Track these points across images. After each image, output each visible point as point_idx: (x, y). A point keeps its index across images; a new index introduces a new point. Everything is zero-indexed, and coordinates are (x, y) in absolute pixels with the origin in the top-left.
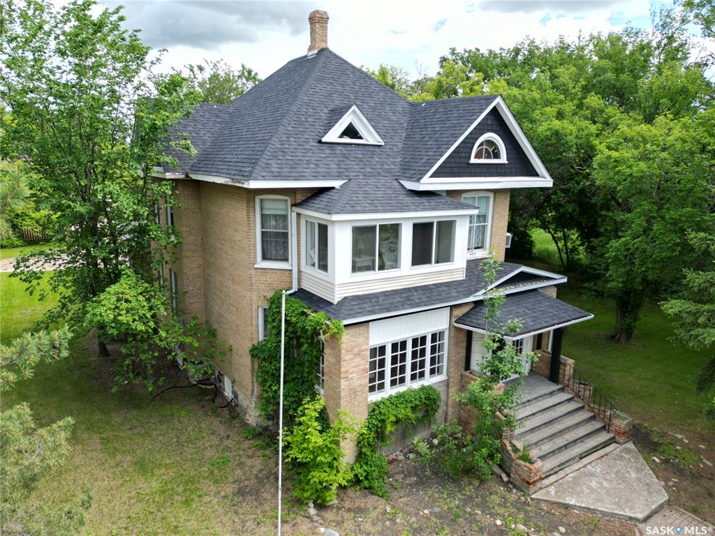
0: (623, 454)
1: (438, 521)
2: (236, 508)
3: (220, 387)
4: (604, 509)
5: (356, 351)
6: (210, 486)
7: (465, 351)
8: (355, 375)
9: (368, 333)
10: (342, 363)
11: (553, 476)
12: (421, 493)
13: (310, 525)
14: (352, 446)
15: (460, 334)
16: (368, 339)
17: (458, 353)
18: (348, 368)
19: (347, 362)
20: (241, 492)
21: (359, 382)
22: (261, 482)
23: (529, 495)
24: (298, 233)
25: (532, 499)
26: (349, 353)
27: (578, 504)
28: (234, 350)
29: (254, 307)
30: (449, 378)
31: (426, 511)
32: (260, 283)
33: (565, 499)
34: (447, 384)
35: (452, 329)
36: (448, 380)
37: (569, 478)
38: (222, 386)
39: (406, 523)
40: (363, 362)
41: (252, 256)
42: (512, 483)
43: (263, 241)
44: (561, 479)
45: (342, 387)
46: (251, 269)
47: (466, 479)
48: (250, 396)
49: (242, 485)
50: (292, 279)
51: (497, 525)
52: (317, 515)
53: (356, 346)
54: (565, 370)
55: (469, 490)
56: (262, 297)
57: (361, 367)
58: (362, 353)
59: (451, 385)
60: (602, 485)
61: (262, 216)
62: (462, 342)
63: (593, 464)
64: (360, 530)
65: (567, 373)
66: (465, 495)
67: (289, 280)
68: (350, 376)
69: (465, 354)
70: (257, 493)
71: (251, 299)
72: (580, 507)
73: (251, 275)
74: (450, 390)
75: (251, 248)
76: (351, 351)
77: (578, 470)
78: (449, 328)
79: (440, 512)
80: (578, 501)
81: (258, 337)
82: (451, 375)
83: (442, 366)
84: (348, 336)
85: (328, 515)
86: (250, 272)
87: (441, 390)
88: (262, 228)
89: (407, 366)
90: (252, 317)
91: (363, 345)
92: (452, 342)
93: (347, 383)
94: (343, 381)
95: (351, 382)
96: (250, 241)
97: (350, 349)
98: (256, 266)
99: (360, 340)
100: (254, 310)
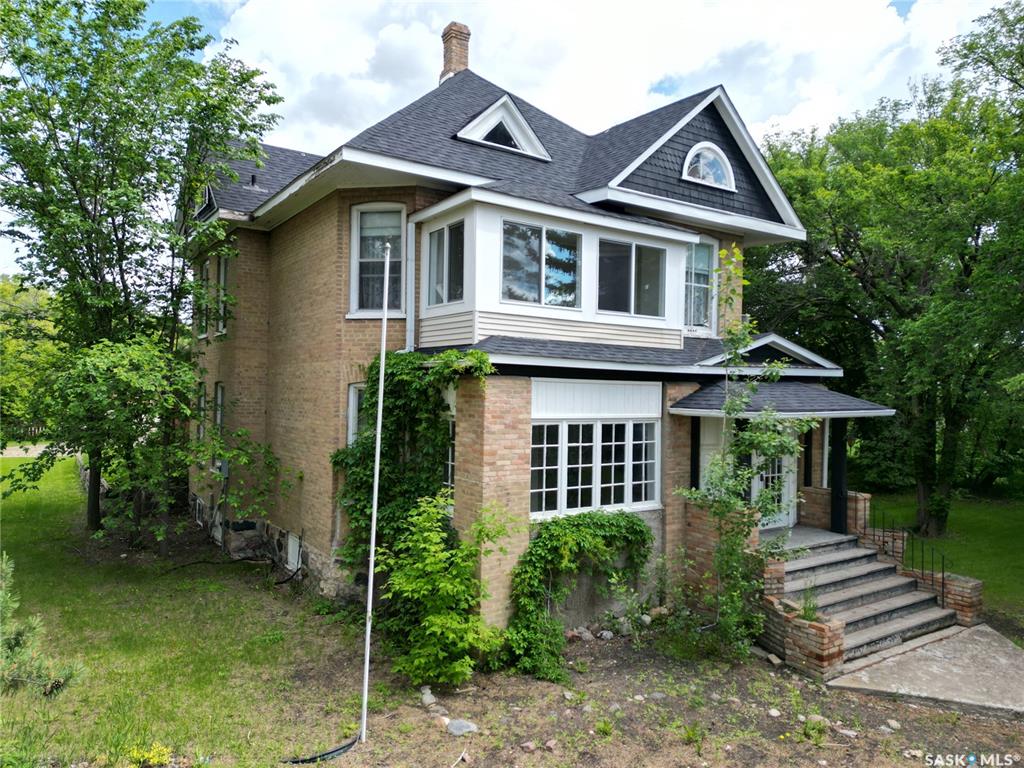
0: (975, 637)
1: (661, 709)
2: (287, 694)
3: (281, 559)
4: (963, 701)
5: (508, 419)
6: (243, 667)
7: (689, 462)
8: (508, 462)
9: (529, 392)
10: (485, 435)
11: (860, 660)
12: (627, 677)
13: (425, 716)
14: (502, 596)
15: (680, 430)
16: (529, 403)
17: (679, 464)
18: (495, 447)
19: (493, 436)
20: (300, 676)
21: (514, 477)
22: (338, 665)
23: (823, 681)
24: (418, 258)
25: (828, 687)
26: (498, 421)
27: (913, 693)
28: (306, 477)
29: (343, 385)
30: (665, 506)
31: (639, 698)
32: (354, 345)
33: (889, 686)
34: (662, 516)
35: (667, 419)
36: (663, 511)
37: (890, 662)
38: (284, 555)
39: (602, 712)
40: (521, 442)
41: (342, 301)
42: (789, 667)
43: (362, 281)
44: (875, 663)
45: (486, 480)
46: (339, 322)
47: (706, 663)
48: (328, 544)
49: (302, 667)
50: (405, 336)
51: (771, 717)
52: (437, 704)
53: (508, 412)
54: (856, 510)
55: (714, 675)
56: (357, 368)
57: (517, 451)
58: (520, 426)
59: (669, 518)
60: (951, 671)
61: (363, 239)
62: (685, 446)
63: (926, 647)
64: (516, 722)
65: (860, 514)
66: (707, 680)
67: (400, 337)
68: (499, 463)
69: (689, 468)
70: (329, 678)
71: (339, 372)
72: (919, 697)
73: (340, 330)
74: (668, 528)
75: (342, 287)
76: (499, 417)
77: (904, 653)
78: (662, 418)
79: (664, 699)
80: (914, 690)
81: (347, 438)
82: (669, 500)
83: (653, 484)
84: (495, 391)
85: (457, 704)
86: (338, 326)
87: (653, 525)
88: (361, 257)
89: (594, 469)
90: (338, 402)
91: (521, 413)
92: (668, 442)
93: (494, 473)
94: (486, 468)
95: (500, 473)
96: (341, 276)
97: (498, 414)
98: (348, 317)
99: (516, 402)
100: (342, 388)
